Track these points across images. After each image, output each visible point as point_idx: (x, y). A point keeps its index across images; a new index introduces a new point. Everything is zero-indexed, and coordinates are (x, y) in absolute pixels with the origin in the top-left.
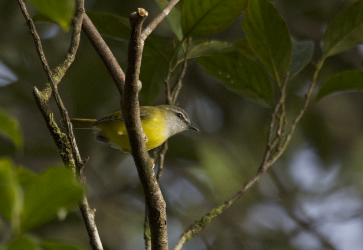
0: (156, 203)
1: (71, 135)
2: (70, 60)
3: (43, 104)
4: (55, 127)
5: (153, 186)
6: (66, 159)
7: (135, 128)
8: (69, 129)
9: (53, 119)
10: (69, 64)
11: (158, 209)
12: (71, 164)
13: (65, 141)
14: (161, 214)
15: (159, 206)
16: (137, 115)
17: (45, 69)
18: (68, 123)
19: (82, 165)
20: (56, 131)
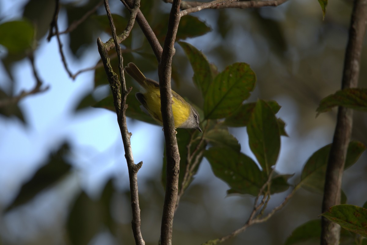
0: (173, 153)
1: (122, 66)
2: (125, 34)
3: (104, 50)
4: (110, 68)
5: (173, 139)
6: (115, 92)
7: (166, 86)
8: (121, 61)
9: (109, 62)
10: (125, 37)
11: (175, 159)
12: (118, 96)
13: (116, 79)
14: (176, 163)
15: (176, 156)
16: (169, 76)
17: (108, 16)
18: (120, 56)
19: (126, 92)
20: (111, 71)
